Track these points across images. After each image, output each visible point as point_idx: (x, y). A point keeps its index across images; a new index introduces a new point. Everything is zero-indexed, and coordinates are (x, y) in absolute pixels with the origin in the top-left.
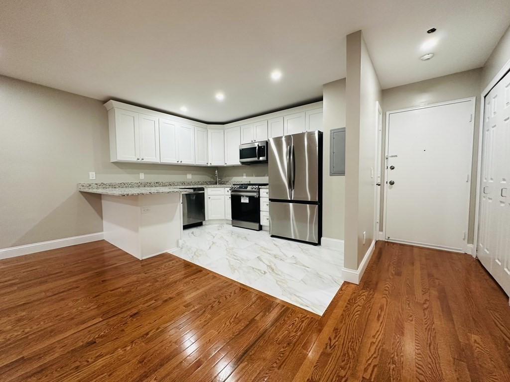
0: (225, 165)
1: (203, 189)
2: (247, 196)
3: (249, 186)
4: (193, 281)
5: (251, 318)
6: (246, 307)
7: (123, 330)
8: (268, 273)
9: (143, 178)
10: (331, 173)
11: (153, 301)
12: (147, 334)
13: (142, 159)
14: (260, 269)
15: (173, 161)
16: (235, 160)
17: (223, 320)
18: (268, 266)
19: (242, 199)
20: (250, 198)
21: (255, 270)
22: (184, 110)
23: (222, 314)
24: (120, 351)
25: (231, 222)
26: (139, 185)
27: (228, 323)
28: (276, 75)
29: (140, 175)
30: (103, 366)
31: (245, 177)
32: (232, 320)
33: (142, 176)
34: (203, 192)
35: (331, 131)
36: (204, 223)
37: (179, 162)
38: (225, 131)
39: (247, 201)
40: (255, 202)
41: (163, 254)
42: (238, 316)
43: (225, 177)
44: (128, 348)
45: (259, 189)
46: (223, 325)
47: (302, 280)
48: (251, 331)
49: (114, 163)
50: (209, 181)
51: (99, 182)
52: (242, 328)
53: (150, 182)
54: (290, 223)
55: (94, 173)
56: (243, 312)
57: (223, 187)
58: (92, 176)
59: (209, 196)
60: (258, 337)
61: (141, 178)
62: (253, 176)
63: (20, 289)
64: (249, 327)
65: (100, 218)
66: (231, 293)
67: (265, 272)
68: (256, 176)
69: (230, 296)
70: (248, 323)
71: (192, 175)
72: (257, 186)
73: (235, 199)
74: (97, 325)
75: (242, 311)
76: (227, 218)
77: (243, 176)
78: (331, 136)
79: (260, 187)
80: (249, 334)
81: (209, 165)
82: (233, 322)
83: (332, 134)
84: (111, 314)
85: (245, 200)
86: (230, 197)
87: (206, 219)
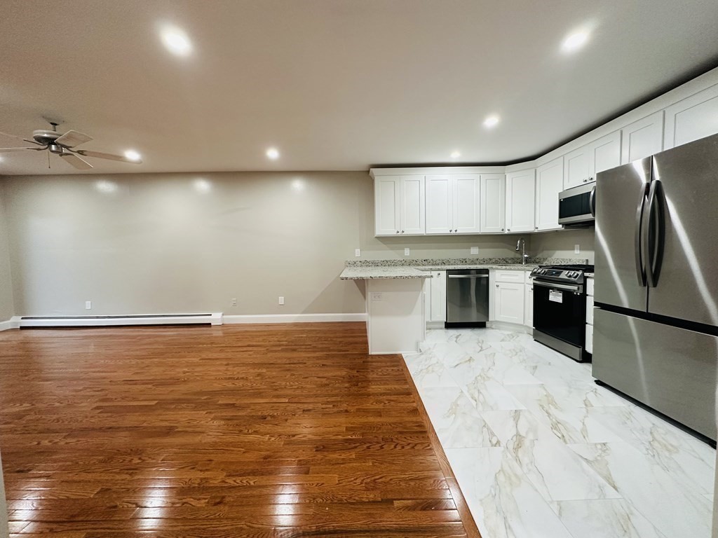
0: (536, 231)
1: (487, 271)
2: (559, 290)
3: (564, 271)
4: (387, 402)
5: (389, 497)
6: (403, 476)
7: (286, 420)
8: (502, 449)
9: (408, 255)
11: (331, 406)
12: (294, 436)
13: (403, 232)
15: (443, 230)
16: (550, 220)
17: (359, 473)
18: (518, 435)
19: (550, 294)
20: (566, 294)
21: (485, 429)
23: (367, 464)
24: (267, 437)
25: (532, 332)
26: (404, 263)
27: (358, 481)
29: (405, 251)
30: (249, 442)
32: (369, 480)
33: (407, 252)
34: (487, 276)
36: (488, 324)
37: (453, 232)
39: (560, 299)
40: (575, 303)
41: (396, 355)
42: (380, 480)
43: (543, 250)
44: (273, 439)
45: (585, 278)
46: (353, 479)
47: (559, 503)
48: (370, 514)
49: (379, 238)
50: (512, 257)
51: (363, 260)
52: (364, 500)
53: (415, 259)
55: (359, 250)
56: (391, 480)
57: (522, 270)
58: (358, 252)
59: (498, 284)
60: (367, 529)
61: (405, 254)
63: (283, 350)
64: (375, 506)
65: (363, 297)
66: (409, 444)
67: (498, 442)
69: (403, 447)
70: (380, 499)
71: (479, 248)
72: (580, 273)
73: (540, 294)
74: (280, 404)
75: (392, 477)
76: (526, 324)
77: (574, 249)
79: (586, 274)
80: (362, 515)
81: (506, 232)
82: (366, 483)
84: (296, 400)
85: (556, 297)
86: (532, 287)
87: (490, 320)
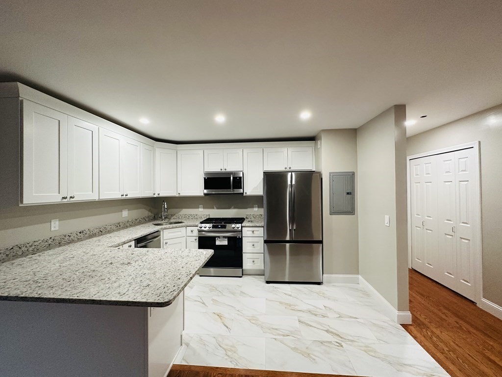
0: (178, 196)
2: (224, 237)
8: (343, 344)
9: (57, 228)
10: (330, 212)
13: (72, 197)
14: (330, 340)
15: (116, 195)
18: (327, 331)
19: (217, 240)
20: (230, 239)
21: (325, 343)
22: (144, 122)
28: (306, 115)
29: (52, 223)
31: (200, 210)
35: (330, 173)
37: (124, 196)
38: (178, 151)
39: (225, 243)
40: (236, 243)
45: (242, 227)
54: (286, 264)
57: (184, 227)
59: (166, 241)
61: (53, 229)
62: (213, 208)
67: (338, 343)
68: (218, 208)
71: (128, 210)
77: (199, 208)
78: (330, 178)
79: (242, 225)
81: (156, 196)
83: (331, 177)
85: (221, 242)
86: (196, 238)
